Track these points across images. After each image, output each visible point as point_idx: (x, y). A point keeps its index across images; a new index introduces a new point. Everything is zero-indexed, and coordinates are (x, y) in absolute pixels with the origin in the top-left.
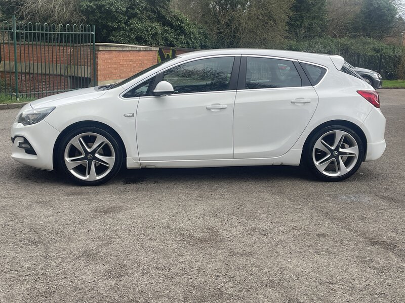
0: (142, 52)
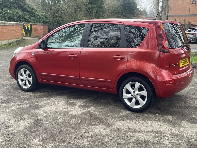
0: (15, 26)
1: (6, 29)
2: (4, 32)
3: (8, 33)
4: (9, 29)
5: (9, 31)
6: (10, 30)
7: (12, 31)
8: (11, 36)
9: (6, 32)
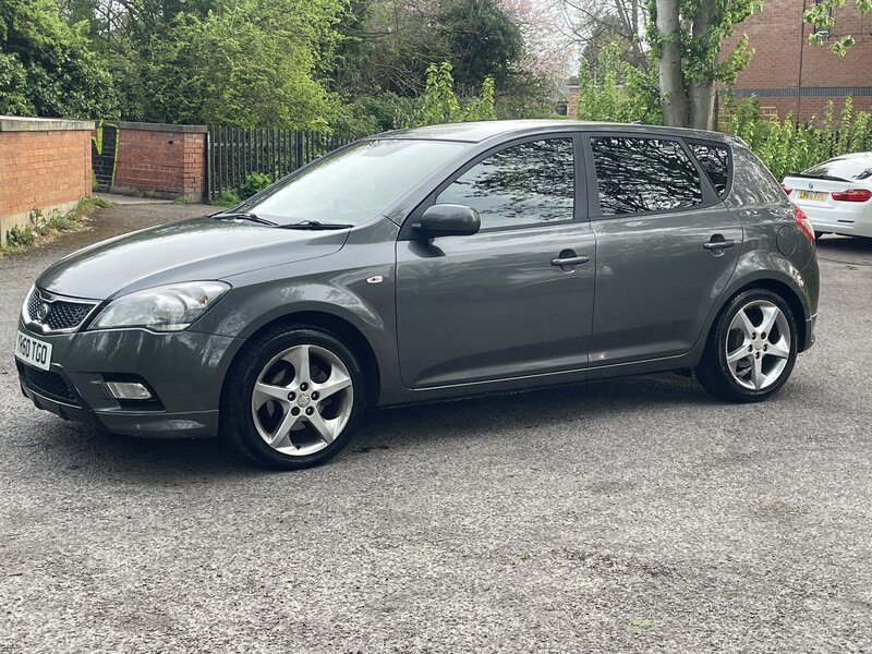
0: (67, 135)
1: (41, 152)
2: (36, 166)
3: (47, 169)
4: (52, 152)
5: (51, 164)
6: (51, 158)
7: (61, 163)
8: (57, 188)
9: (42, 165)
